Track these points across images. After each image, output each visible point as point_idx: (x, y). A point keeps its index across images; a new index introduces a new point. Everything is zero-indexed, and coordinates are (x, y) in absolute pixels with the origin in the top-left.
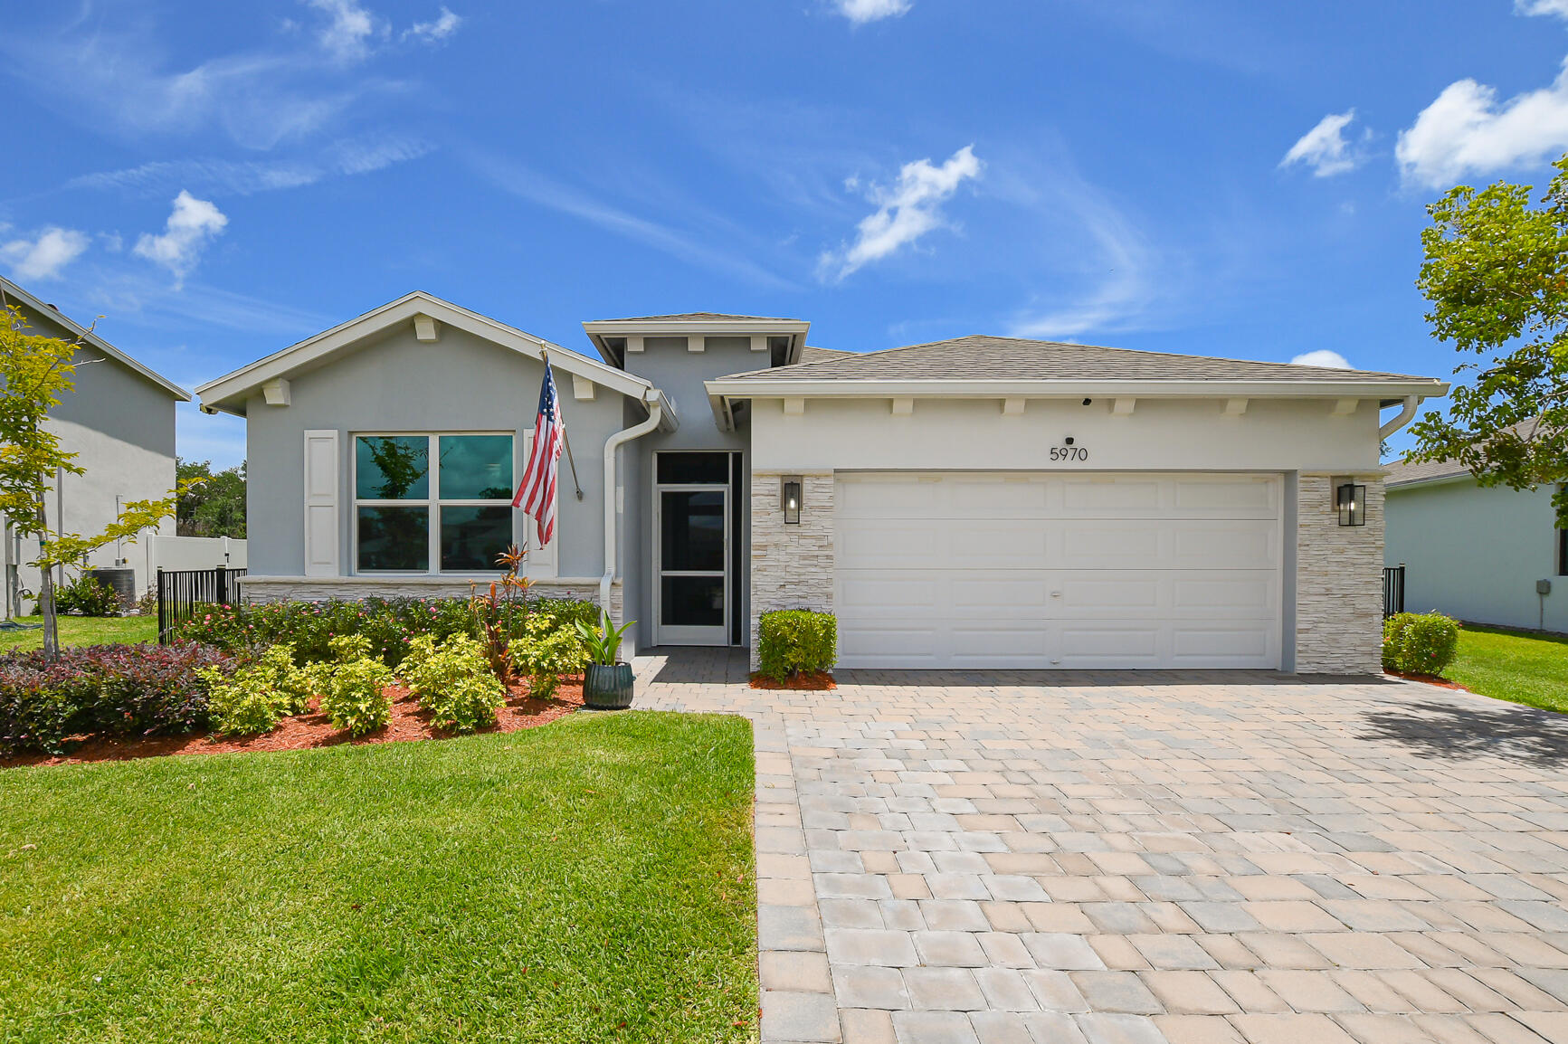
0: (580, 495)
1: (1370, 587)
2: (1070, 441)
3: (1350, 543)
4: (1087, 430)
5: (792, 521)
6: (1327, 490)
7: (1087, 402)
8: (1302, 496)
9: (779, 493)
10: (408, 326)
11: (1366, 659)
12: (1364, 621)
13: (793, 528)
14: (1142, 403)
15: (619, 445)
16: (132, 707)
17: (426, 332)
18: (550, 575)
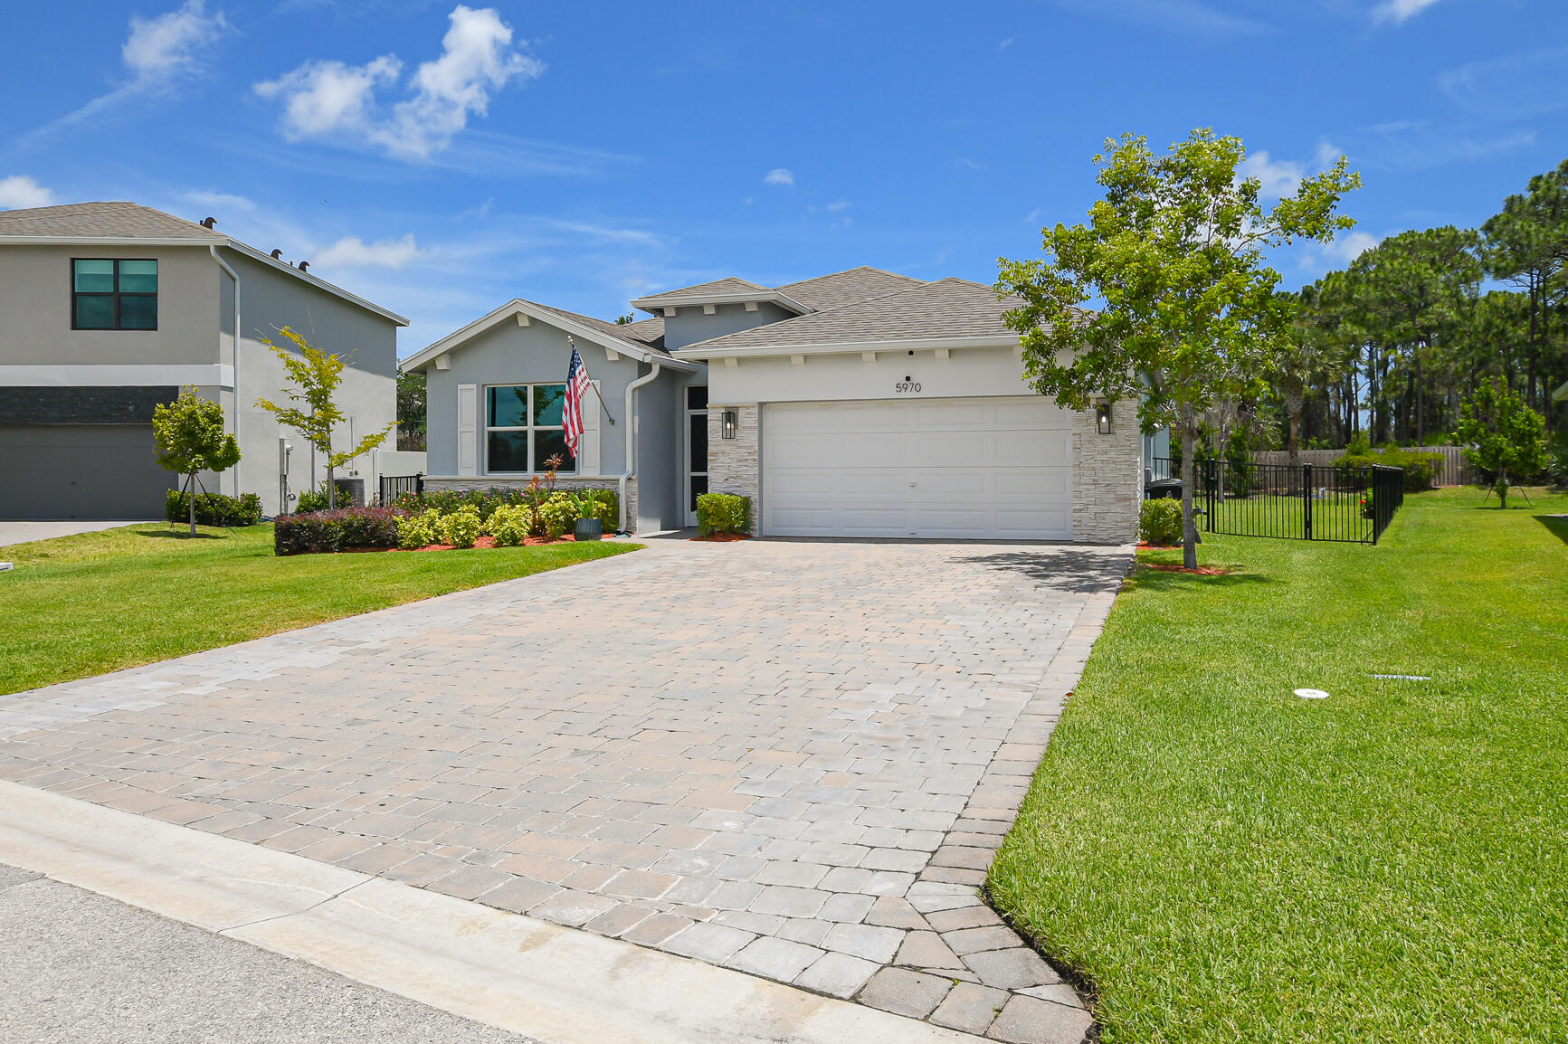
0: (612, 421)
1: (1127, 478)
2: (908, 378)
3: (1111, 447)
4: (919, 371)
5: (729, 436)
7: (911, 353)
9: (724, 419)
10: (514, 318)
11: (1126, 532)
12: (1124, 503)
13: (732, 442)
14: (955, 351)
15: (634, 389)
16: (366, 530)
17: (523, 322)
18: (595, 474)
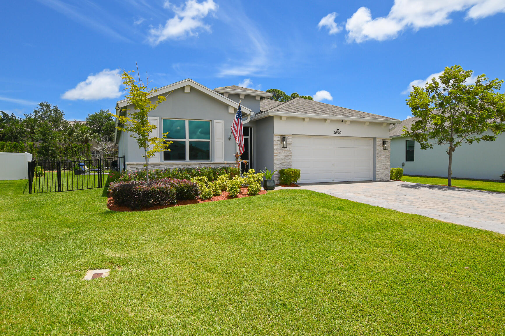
0: (229, 139)
1: (388, 162)
2: (338, 130)
3: (385, 153)
4: (342, 128)
5: (284, 147)
6: (381, 142)
8: (377, 143)
9: (280, 140)
11: (387, 177)
12: (387, 169)
13: (283, 149)
14: (352, 122)
17: (187, 90)
18: (222, 161)
